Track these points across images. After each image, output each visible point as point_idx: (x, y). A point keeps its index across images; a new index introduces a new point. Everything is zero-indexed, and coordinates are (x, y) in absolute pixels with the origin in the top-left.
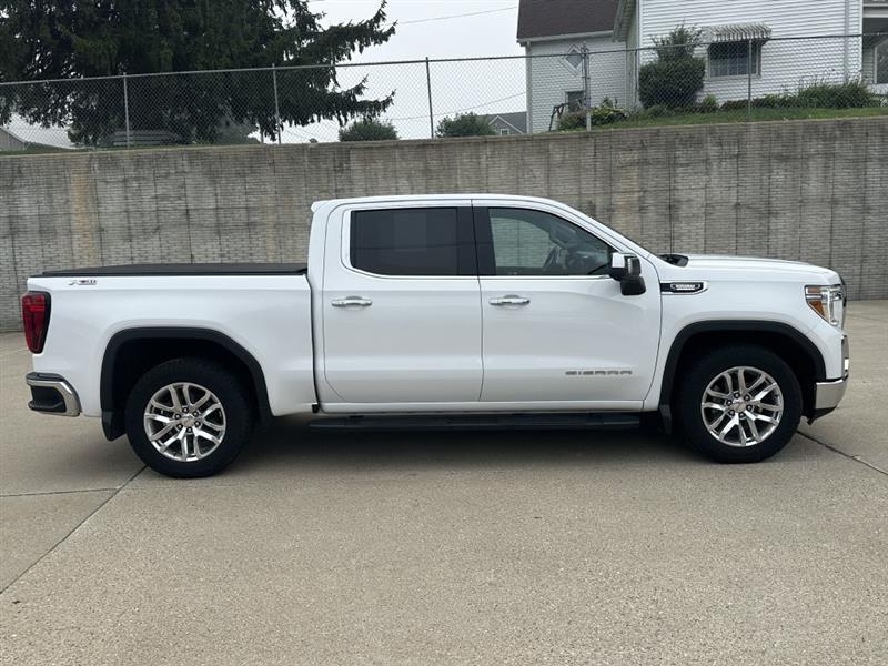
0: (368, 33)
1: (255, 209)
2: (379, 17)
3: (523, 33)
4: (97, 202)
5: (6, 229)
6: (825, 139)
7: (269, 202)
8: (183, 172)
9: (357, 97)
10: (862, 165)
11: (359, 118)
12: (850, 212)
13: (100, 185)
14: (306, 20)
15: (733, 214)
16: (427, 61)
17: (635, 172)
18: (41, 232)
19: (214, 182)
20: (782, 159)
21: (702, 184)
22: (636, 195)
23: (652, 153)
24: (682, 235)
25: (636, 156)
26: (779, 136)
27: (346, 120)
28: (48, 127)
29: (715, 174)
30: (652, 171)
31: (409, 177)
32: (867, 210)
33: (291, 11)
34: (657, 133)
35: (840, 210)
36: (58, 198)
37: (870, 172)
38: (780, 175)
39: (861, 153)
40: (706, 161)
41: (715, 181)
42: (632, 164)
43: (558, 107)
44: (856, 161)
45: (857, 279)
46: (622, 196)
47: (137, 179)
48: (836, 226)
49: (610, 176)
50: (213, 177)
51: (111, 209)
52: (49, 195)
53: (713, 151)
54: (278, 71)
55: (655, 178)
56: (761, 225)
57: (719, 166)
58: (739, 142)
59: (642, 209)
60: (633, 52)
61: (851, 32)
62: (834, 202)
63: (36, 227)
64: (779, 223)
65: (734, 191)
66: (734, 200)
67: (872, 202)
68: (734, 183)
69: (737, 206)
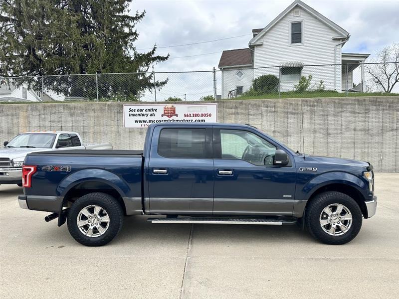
1: (86, 126)
3: (221, 65)
4: (29, 122)
6: (310, 106)
7: (92, 124)
8: (61, 112)
10: (326, 117)
12: (321, 135)
13: (31, 116)
15: (272, 135)
17: (233, 117)
18: (8, 133)
19: (72, 116)
20: (292, 113)
21: (260, 123)
23: (239, 110)
25: (233, 111)
26: (291, 104)
29: (265, 118)
30: (240, 117)
32: (328, 135)
34: (242, 103)
35: (317, 134)
36: (15, 121)
37: (329, 119)
38: (292, 120)
39: (326, 112)
40: (261, 114)
41: (265, 122)
42: (232, 114)
44: (323, 115)
47: (43, 114)
48: (316, 141)
49: (223, 118)
50: (72, 114)
51: (34, 125)
52: (12, 119)
53: (264, 109)
54: (98, 75)
55: (241, 120)
56: (284, 140)
57: (267, 116)
58: (275, 106)
61: (337, 63)
62: (315, 131)
63: (7, 131)
64: (291, 139)
65: (273, 126)
66: (273, 129)
67: (331, 131)
68: (273, 122)
69: (274, 132)
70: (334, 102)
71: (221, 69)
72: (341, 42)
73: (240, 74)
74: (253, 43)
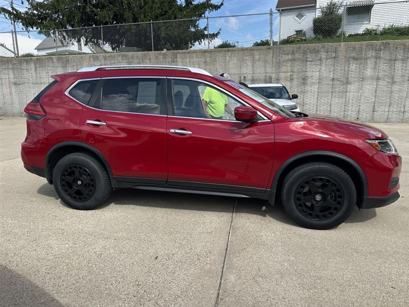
3: (278, 6)
6: (376, 50)
9: (205, 32)
10: (392, 62)
12: (385, 83)
15: (331, 83)
17: (289, 64)
20: (355, 59)
21: (318, 70)
22: (289, 74)
23: (297, 56)
24: (308, 91)
25: (290, 57)
26: (354, 49)
29: (324, 65)
30: (296, 63)
31: (199, 65)
32: (393, 83)
34: (300, 47)
35: (381, 83)
37: (396, 65)
38: (353, 67)
39: (393, 57)
40: (320, 60)
41: (324, 68)
42: (288, 60)
44: (390, 60)
45: (386, 114)
46: (284, 74)
47: (104, 64)
48: (378, 89)
49: (279, 65)
53: (323, 55)
54: (153, 23)
55: (297, 67)
56: (343, 88)
57: (326, 62)
58: (336, 51)
59: (291, 80)
62: (378, 79)
64: (351, 88)
65: (332, 73)
66: (332, 77)
67: (397, 79)
68: (332, 69)
69: (333, 79)
70: (404, 45)
71: (278, 11)
73: (300, 16)
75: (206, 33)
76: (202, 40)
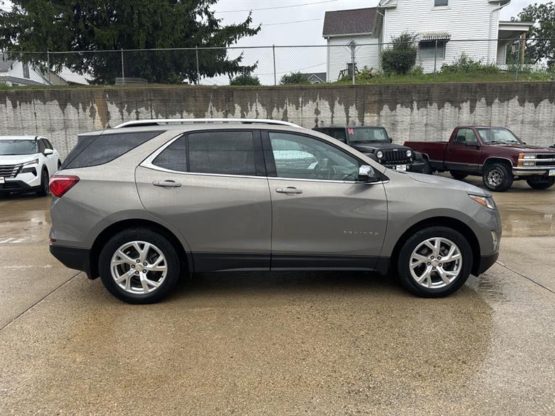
0: (243, 30)
2: (249, 20)
3: (325, 32)
4: (108, 114)
5: (62, 126)
8: (151, 99)
10: (489, 106)
11: (239, 75)
13: (109, 105)
14: (213, 22)
15: (424, 129)
16: (274, 47)
17: (375, 106)
18: (79, 128)
19: (165, 105)
21: (409, 113)
22: (376, 118)
23: (384, 97)
24: (398, 139)
25: (377, 98)
27: (232, 75)
28: (82, 74)
29: (415, 108)
30: (384, 106)
33: (206, 17)
34: (388, 87)
36: (88, 111)
37: (493, 109)
38: (448, 110)
41: (416, 112)
42: (375, 102)
43: (342, 71)
46: (369, 118)
49: (363, 108)
50: (165, 103)
51: (114, 117)
52: (84, 109)
53: (415, 97)
54: (199, 50)
55: (385, 110)
56: (438, 135)
57: (418, 104)
58: (428, 93)
60: (381, 44)
61: (492, 38)
63: (77, 125)
64: (447, 134)
66: (425, 122)
68: (425, 113)
69: (426, 124)
70: (501, 87)
71: (325, 38)
72: (499, 6)
73: (352, 46)
74: (383, 5)
75: (240, 64)
76: (234, 73)
